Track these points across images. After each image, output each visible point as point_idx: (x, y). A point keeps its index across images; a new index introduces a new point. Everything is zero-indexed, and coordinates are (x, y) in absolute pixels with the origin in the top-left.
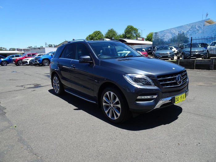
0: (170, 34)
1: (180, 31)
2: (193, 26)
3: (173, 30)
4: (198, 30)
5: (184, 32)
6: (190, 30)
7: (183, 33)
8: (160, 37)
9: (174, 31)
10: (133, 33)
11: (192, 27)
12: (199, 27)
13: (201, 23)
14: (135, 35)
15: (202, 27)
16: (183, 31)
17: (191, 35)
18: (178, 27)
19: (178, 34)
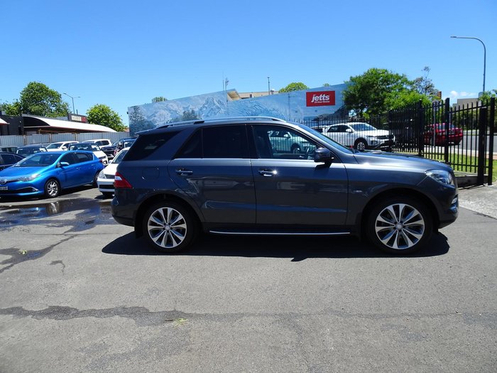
0: (168, 112)
1: (185, 106)
2: (209, 100)
3: (171, 104)
4: (218, 108)
5: (195, 110)
6: (204, 107)
7: (193, 112)
8: (146, 118)
9: (175, 107)
10: (47, 102)
11: (208, 102)
12: (219, 102)
13: (222, 96)
14: (54, 108)
15: (225, 103)
16: (191, 107)
17: (207, 116)
18: (181, 100)
19: (184, 113)
